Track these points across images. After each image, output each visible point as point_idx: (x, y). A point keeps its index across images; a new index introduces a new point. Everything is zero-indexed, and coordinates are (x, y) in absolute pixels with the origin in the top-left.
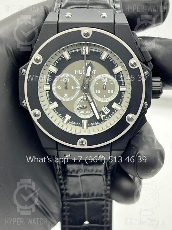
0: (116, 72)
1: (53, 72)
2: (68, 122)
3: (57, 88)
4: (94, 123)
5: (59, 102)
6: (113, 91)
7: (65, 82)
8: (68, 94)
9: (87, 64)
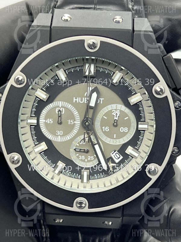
0: (134, 102)
1: (42, 99)
2: (62, 172)
3: (47, 122)
4: (98, 175)
5: (49, 142)
6: (127, 128)
7: (59, 114)
8: (62, 132)
9: (91, 89)
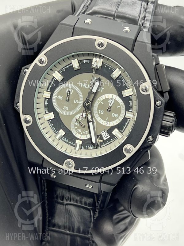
0: (125, 95)
1: (57, 79)
2: (61, 139)
3: (58, 98)
4: (89, 146)
6: (117, 115)
7: (68, 93)
8: (68, 108)
9: (95, 79)
